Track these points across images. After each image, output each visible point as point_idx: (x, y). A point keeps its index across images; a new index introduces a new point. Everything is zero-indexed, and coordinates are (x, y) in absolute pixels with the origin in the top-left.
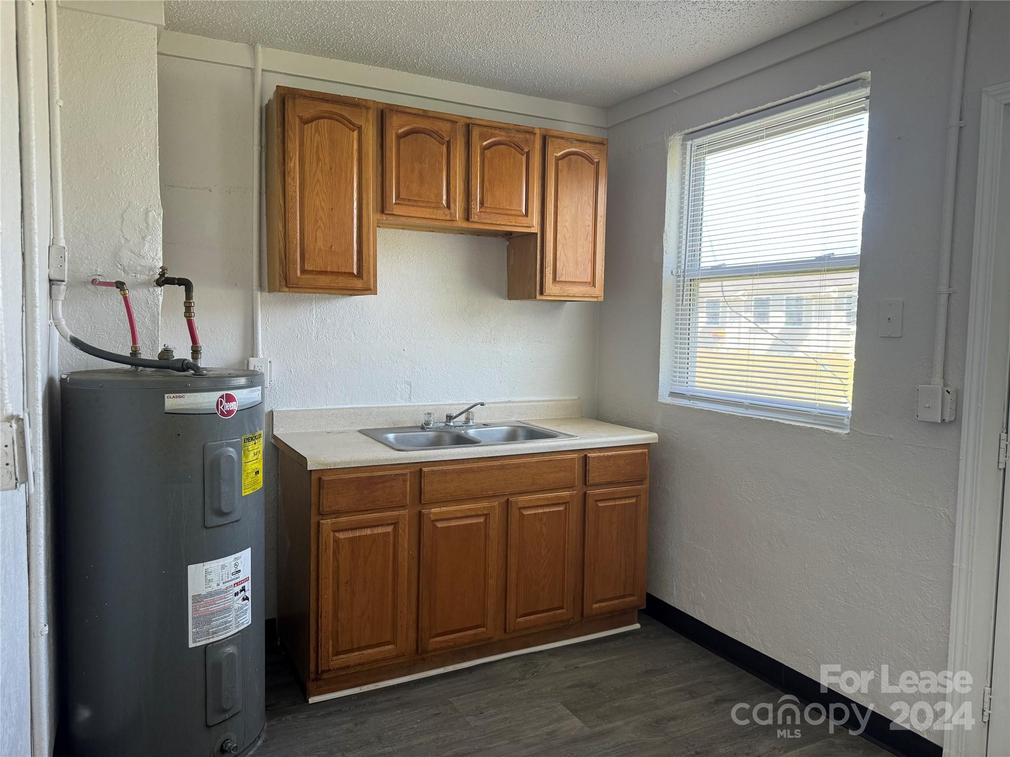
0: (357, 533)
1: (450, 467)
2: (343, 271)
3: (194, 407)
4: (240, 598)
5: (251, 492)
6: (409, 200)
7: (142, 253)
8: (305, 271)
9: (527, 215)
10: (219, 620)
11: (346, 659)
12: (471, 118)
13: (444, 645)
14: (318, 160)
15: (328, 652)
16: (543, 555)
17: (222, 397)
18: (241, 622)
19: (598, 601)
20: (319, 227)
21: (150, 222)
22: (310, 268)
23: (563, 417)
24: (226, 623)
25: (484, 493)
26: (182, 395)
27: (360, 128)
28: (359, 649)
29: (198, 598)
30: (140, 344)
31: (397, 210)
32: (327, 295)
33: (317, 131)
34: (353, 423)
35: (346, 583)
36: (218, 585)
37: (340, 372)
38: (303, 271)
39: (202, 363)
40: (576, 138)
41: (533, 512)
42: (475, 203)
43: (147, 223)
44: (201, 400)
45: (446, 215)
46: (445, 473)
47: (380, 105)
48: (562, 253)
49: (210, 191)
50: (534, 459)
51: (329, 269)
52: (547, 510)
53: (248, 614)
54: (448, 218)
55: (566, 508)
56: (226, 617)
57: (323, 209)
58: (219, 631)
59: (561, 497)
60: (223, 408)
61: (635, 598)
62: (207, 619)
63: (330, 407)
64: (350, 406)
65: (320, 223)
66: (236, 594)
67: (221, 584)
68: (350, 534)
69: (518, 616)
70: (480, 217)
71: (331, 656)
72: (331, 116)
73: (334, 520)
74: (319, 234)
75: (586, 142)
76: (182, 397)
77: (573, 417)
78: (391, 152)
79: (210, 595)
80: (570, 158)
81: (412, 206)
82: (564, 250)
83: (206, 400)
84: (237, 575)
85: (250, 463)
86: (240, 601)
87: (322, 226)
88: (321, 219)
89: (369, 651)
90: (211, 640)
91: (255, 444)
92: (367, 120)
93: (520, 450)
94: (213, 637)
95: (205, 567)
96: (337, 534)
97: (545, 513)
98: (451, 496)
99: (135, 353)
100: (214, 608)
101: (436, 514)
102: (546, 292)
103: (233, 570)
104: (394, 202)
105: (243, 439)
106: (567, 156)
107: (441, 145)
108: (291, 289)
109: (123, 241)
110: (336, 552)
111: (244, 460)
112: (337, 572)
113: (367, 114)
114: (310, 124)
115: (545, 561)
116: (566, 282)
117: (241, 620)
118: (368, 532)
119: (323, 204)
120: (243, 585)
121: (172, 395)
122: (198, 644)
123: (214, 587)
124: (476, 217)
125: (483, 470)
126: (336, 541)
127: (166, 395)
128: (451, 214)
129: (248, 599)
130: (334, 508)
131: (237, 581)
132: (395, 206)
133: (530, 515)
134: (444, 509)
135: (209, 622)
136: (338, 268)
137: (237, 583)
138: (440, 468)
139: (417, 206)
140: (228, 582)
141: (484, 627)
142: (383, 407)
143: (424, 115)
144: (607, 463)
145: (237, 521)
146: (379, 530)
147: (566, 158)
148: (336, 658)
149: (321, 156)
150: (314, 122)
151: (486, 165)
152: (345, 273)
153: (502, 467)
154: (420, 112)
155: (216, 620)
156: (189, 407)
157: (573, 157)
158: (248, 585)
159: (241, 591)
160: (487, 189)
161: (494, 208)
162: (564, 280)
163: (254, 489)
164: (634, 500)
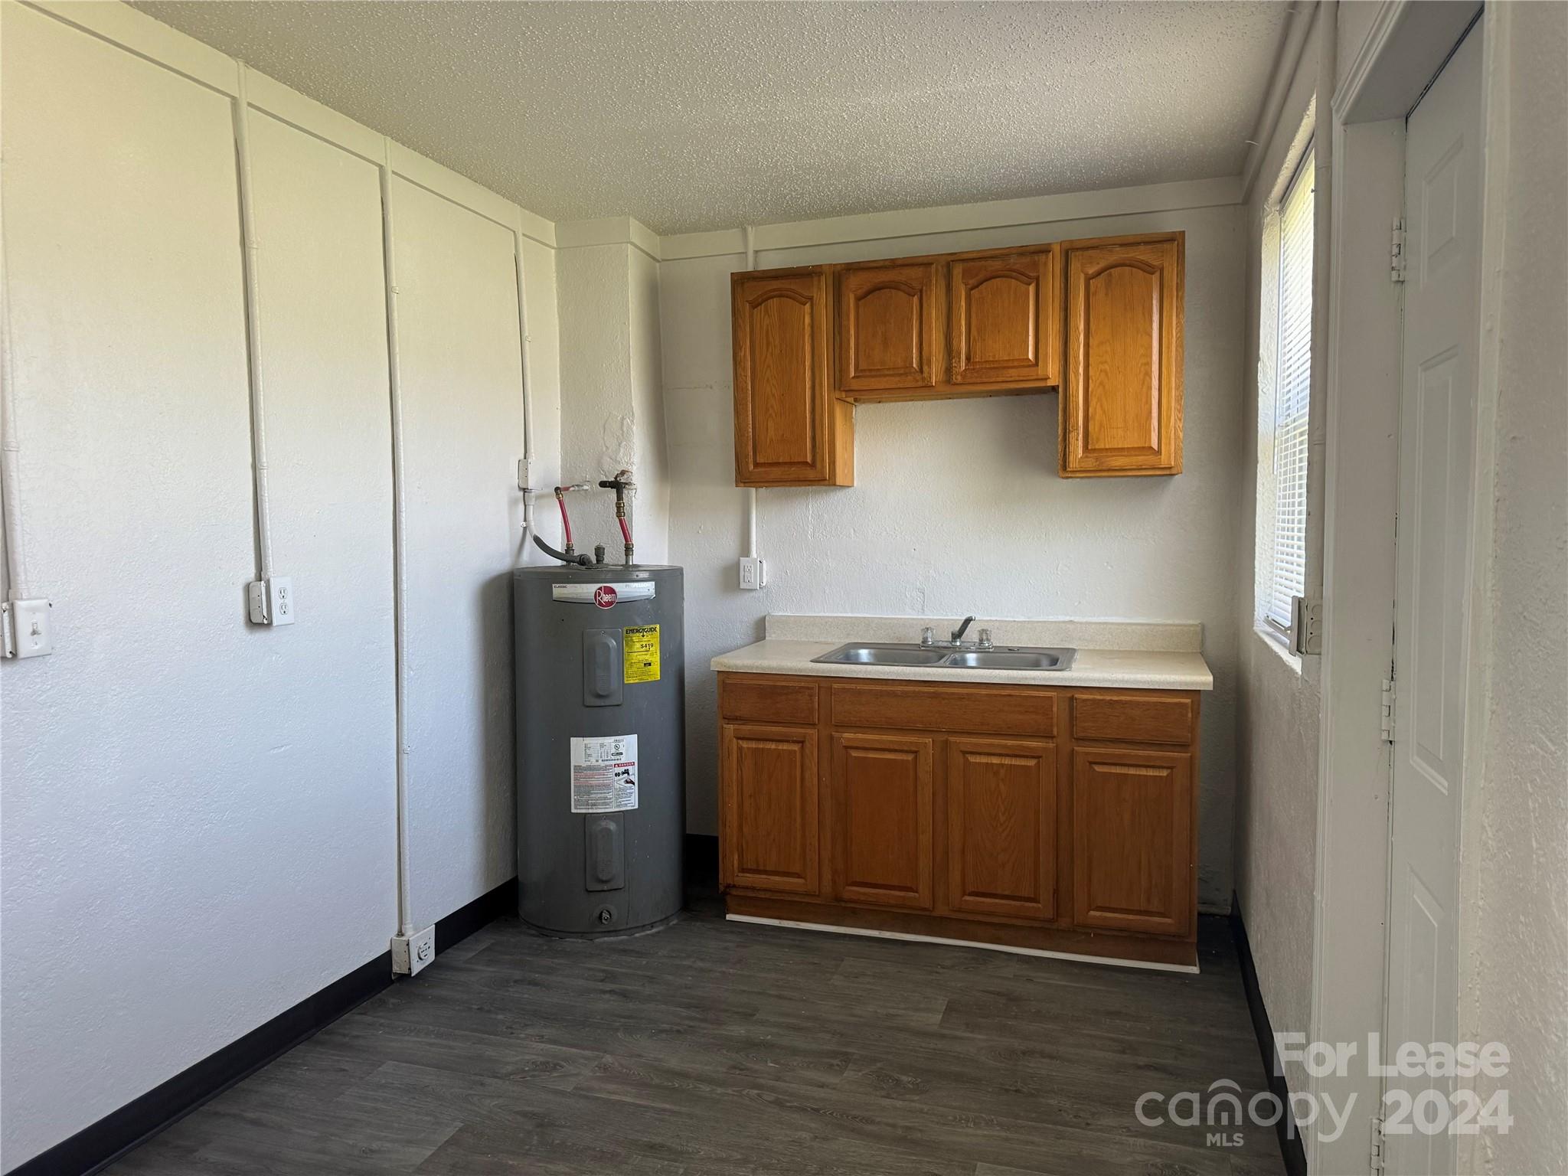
0: (761, 745)
1: (866, 687)
2: (796, 461)
3: (575, 596)
4: (622, 779)
5: (637, 681)
6: (870, 370)
7: (618, 459)
8: (758, 464)
9: (1036, 364)
10: (597, 793)
11: (750, 879)
12: (955, 254)
13: (863, 898)
14: (768, 344)
15: (733, 866)
16: (1002, 822)
17: (600, 589)
18: (623, 803)
19: (1097, 907)
20: (771, 415)
21: (625, 429)
22: (762, 461)
23: (1162, 650)
24: (606, 798)
25: (912, 725)
26: (564, 585)
27: (811, 299)
28: (766, 872)
29: (578, 768)
30: (573, 541)
31: (855, 385)
32: (824, 488)
33: (766, 311)
34: (848, 634)
35: (751, 796)
36: (597, 761)
37: (838, 574)
38: (756, 465)
39: (636, 559)
40: (1120, 242)
41: (984, 760)
42: (958, 360)
43: (622, 430)
44: (580, 591)
45: (917, 381)
46: (860, 693)
47: (839, 266)
48: (1099, 411)
49: (711, 388)
50: (984, 692)
51: (781, 461)
52: (1007, 761)
53: (633, 797)
54: (920, 384)
55: (1038, 764)
56: (605, 793)
57: (774, 395)
58: (599, 804)
59: (1028, 748)
60: (601, 599)
61: (1168, 921)
62: (587, 790)
63: (827, 615)
64: (850, 615)
65: (771, 411)
66: (617, 775)
67: (600, 761)
68: (753, 745)
69: (968, 892)
70: (964, 377)
71: (736, 870)
72: (781, 294)
73: (736, 726)
74: (770, 424)
75: (1139, 244)
76: (565, 587)
77: (1181, 651)
78: (849, 320)
79: (590, 768)
80: (1110, 272)
81: (873, 377)
82: (1101, 406)
83: (587, 591)
84: (618, 757)
85: (636, 654)
86: (622, 782)
87: (774, 415)
88: (772, 407)
89: (777, 878)
90: (591, 811)
91: (643, 636)
92: (819, 289)
93: (963, 676)
94: (592, 808)
95: (585, 742)
96: (740, 742)
97: (1002, 765)
98: (868, 721)
99: (569, 549)
100: (594, 782)
101: (849, 739)
102: (1071, 466)
103: (613, 751)
104: (852, 374)
105: (625, 629)
106: (1106, 271)
107: (911, 298)
108: (746, 485)
109: (604, 449)
110: (740, 761)
111: (626, 649)
112: (740, 782)
113: (819, 281)
114: (759, 308)
115: (1004, 831)
116: (1107, 449)
117: (624, 801)
118: (773, 746)
119: (774, 391)
120: (626, 768)
121: (558, 585)
122: (579, 811)
123: (593, 762)
124: (959, 377)
125: (909, 696)
126: (740, 749)
127: (553, 585)
128: (923, 379)
129: (634, 784)
130: (737, 714)
131: (618, 762)
132: (854, 380)
133: (979, 764)
134: (860, 736)
135: (589, 793)
136: (791, 459)
137: (618, 765)
138: (853, 686)
139: (880, 376)
140: (607, 760)
141: (917, 892)
142: (886, 619)
143: (893, 264)
144: (1110, 710)
145: (618, 705)
146: (785, 746)
147: (1103, 274)
148: (742, 875)
149: (771, 339)
150: (763, 305)
151: (974, 310)
152: (799, 463)
153: (935, 696)
154: (887, 263)
155: (595, 793)
156: (570, 596)
157: (1115, 271)
158: (634, 771)
159: (623, 773)
160: (974, 339)
161: (986, 362)
162: (1103, 447)
163: (641, 679)
164: (1164, 773)
